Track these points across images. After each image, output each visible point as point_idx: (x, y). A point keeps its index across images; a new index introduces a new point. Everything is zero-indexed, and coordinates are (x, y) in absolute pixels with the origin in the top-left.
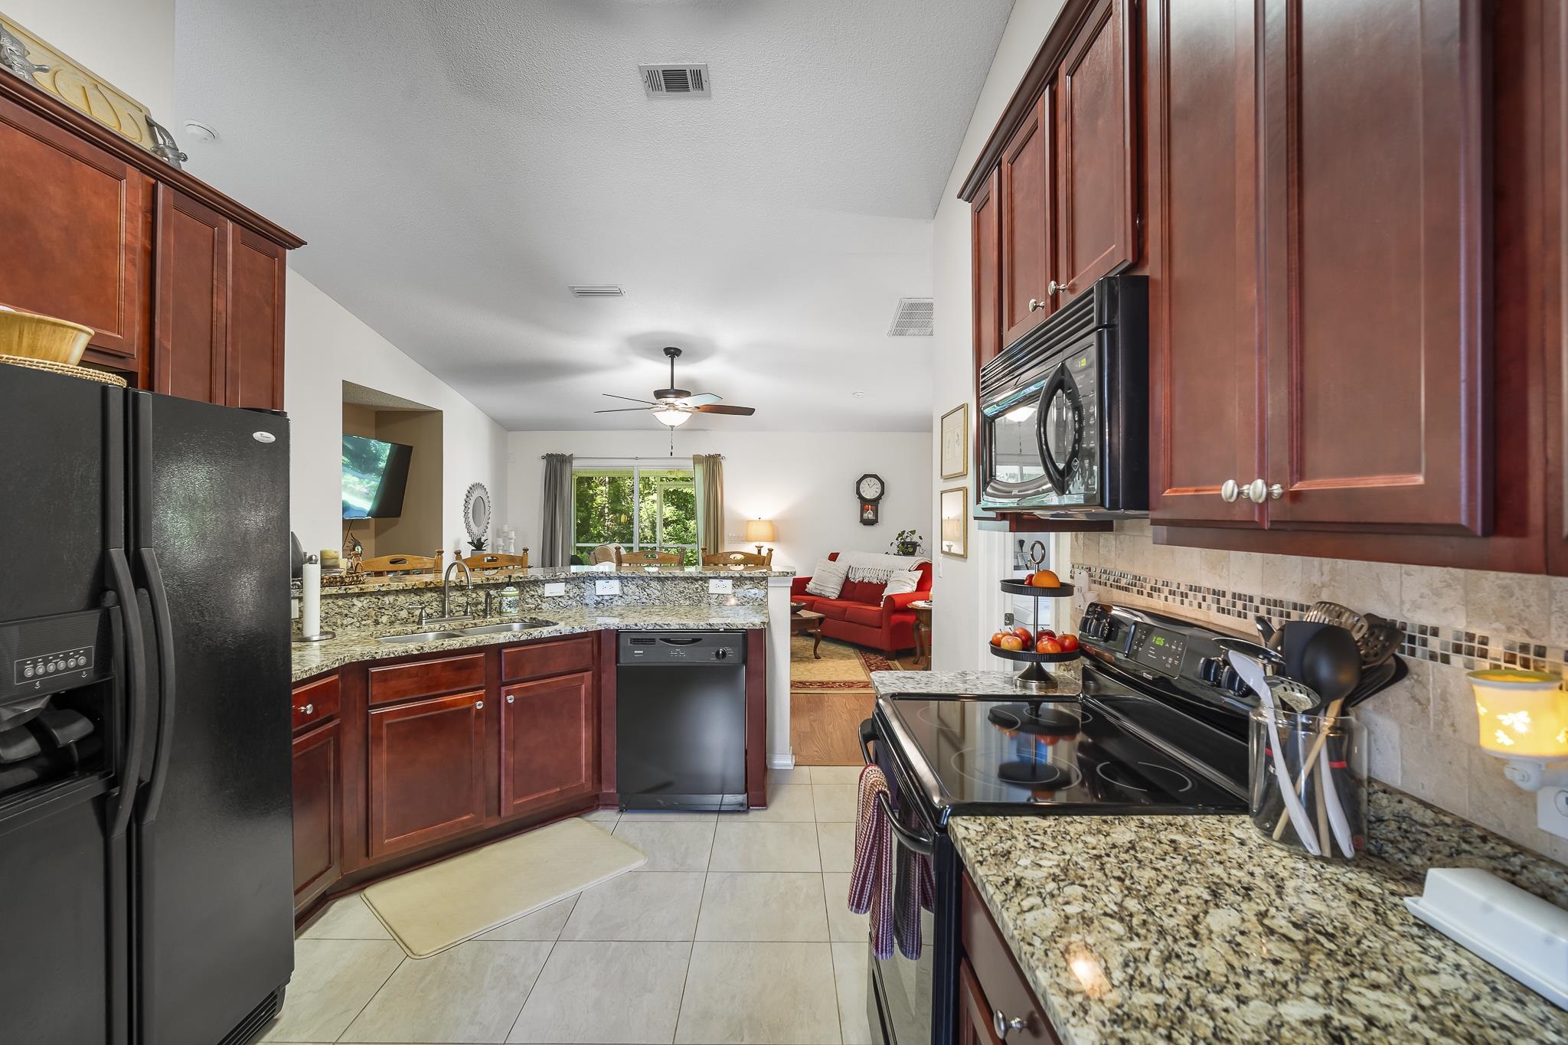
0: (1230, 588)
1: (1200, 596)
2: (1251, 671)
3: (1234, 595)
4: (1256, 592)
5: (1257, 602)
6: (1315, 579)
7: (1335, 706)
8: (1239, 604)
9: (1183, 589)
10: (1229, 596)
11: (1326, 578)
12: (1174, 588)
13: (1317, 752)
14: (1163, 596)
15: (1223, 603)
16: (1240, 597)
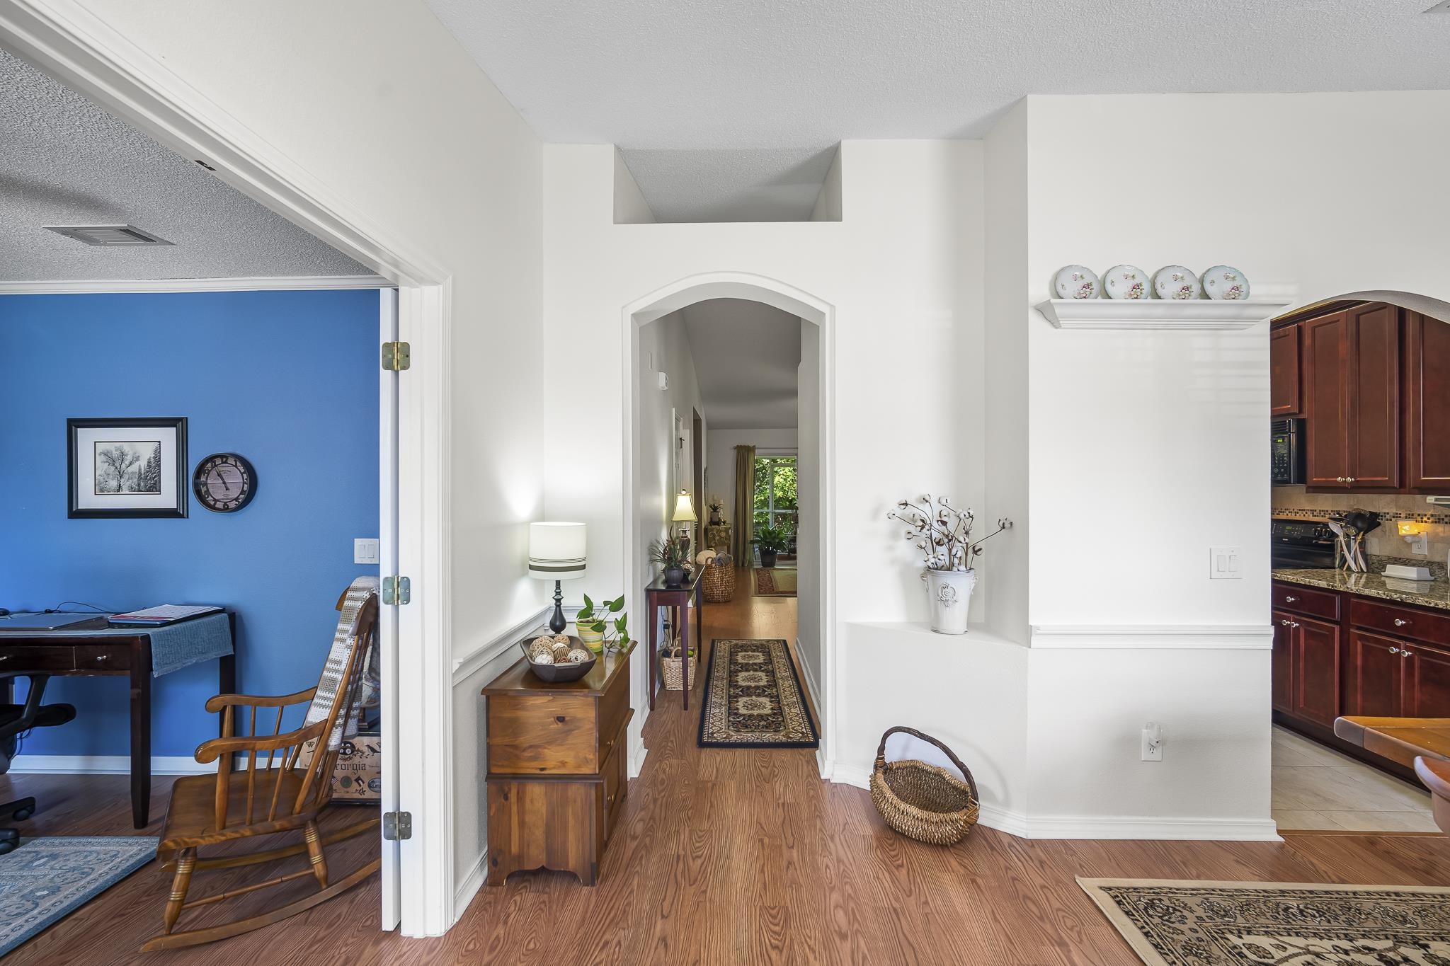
0: (1318, 508)
1: (1304, 513)
2: (1335, 528)
3: (1320, 511)
4: (1330, 509)
5: (1330, 512)
6: (1352, 503)
7: (1362, 533)
8: (1322, 514)
9: (1296, 510)
10: (1318, 511)
11: (1355, 503)
12: (1292, 510)
13: (1354, 546)
14: (1285, 514)
15: (1315, 513)
16: (1322, 511)
